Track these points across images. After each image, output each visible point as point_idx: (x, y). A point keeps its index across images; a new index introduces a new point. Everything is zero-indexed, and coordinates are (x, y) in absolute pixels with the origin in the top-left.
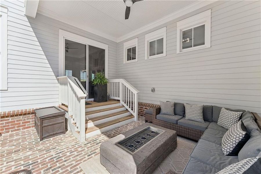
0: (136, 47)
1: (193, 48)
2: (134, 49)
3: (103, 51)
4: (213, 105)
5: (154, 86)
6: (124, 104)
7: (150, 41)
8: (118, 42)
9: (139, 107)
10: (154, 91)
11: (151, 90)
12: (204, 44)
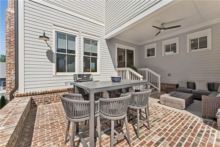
0: (154, 48)
1: (199, 49)
2: (153, 50)
3: (132, 51)
4: (214, 82)
5: (170, 72)
6: (150, 83)
7: (166, 45)
8: (140, 45)
9: (161, 86)
10: (170, 75)
11: (168, 75)
12: (206, 47)
